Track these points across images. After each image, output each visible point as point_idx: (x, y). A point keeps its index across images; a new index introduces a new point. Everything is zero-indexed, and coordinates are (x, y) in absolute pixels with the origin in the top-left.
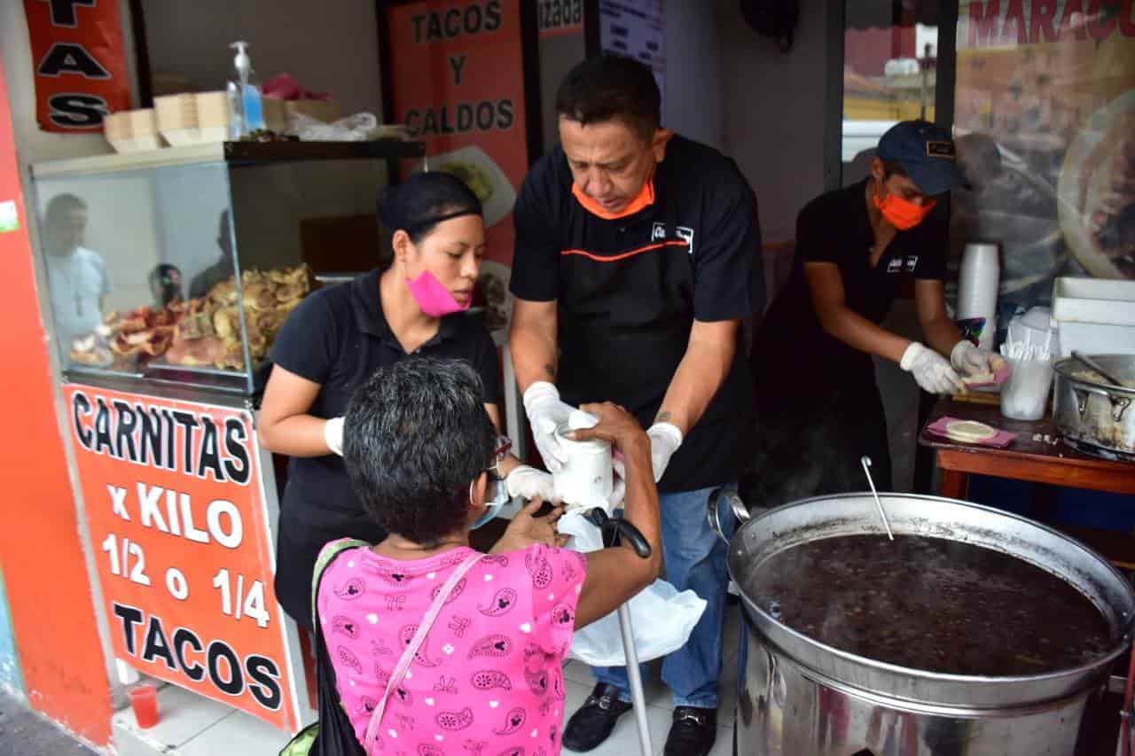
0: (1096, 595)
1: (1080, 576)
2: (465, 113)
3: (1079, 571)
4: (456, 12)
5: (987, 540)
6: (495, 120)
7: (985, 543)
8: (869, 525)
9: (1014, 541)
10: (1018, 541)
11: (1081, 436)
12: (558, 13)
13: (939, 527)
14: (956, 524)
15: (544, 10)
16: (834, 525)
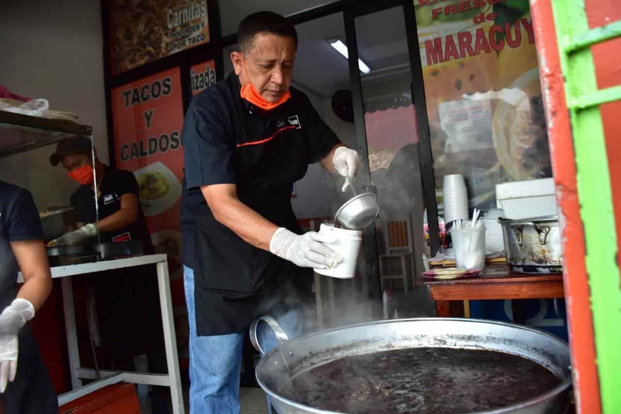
0: (550, 364)
1: (536, 353)
2: (153, 143)
3: (535, 349)
4: (147, 87)
5: (471, 343)
6: (169, 145)
7: (469, 346)
8: (385, 344)
9: (488, 339)
10: (491, 339)
11: (524, 262)
12: (202, 81)
13: (435, 339)
14: (447, 335)
15: (195, 80)
16: (359, 346)
